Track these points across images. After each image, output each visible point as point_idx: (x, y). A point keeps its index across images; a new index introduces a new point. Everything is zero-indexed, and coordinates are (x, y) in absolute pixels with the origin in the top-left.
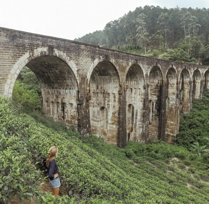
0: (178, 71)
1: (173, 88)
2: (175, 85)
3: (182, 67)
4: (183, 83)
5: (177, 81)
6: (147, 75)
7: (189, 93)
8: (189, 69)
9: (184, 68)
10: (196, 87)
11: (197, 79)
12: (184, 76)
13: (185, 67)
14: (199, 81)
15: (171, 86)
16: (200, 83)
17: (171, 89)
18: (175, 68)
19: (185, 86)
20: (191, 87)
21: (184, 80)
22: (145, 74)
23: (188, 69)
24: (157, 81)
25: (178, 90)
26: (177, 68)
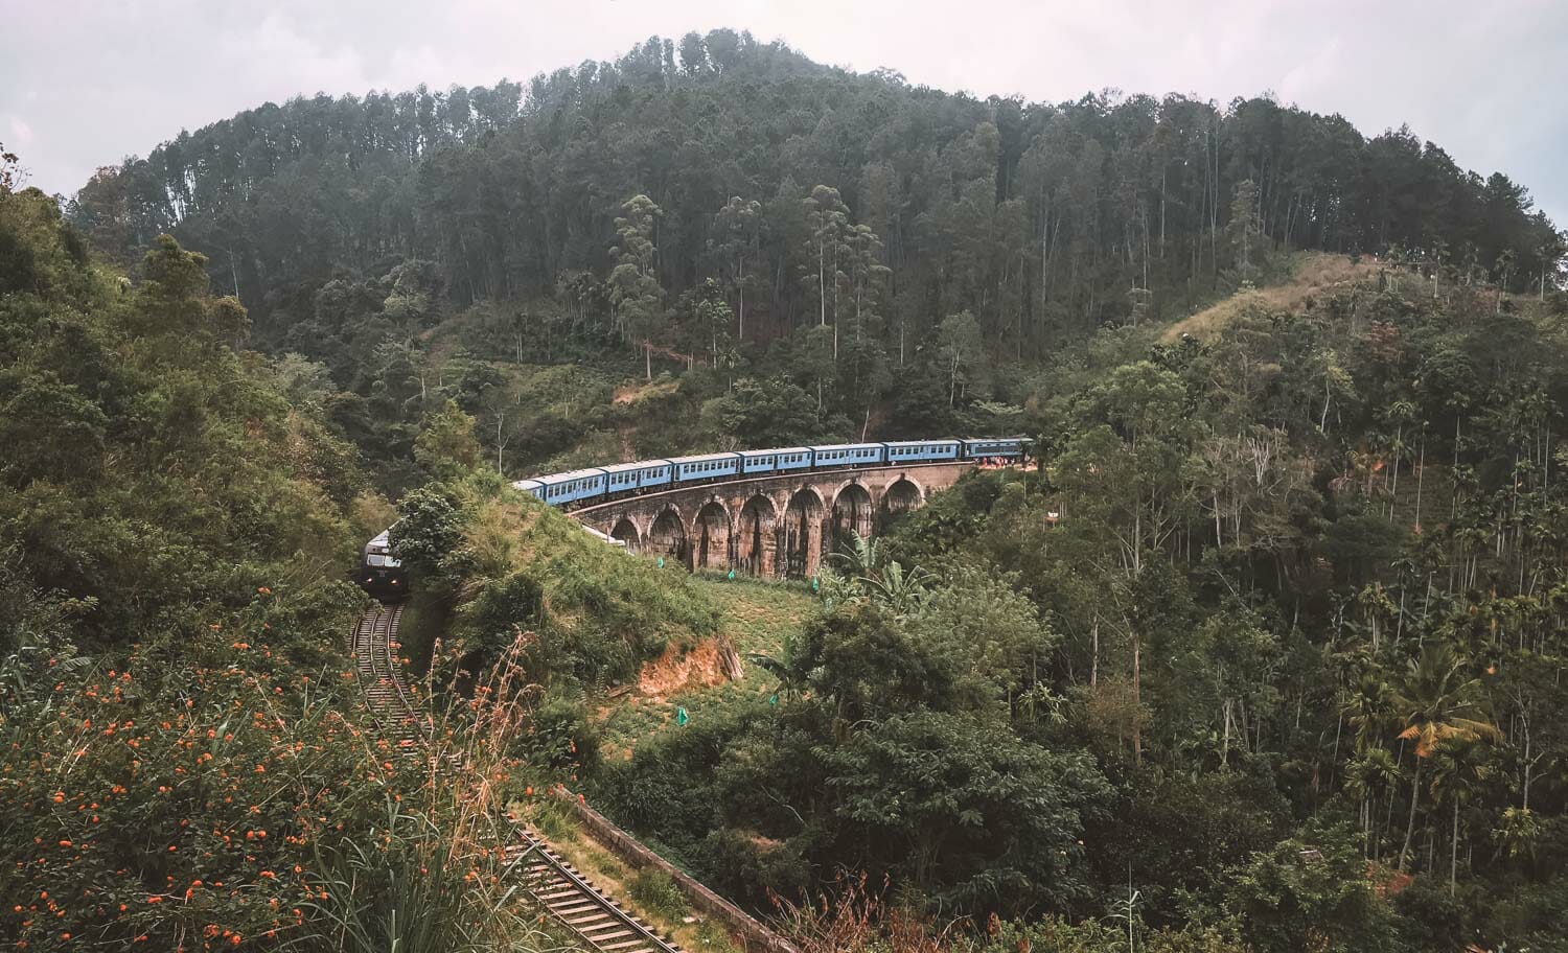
0: (731, 509)
1: (718, 553)
2: (725, 544)
3: (744, 494)
4: (757, 535)
5: (730, 535)
6: (644, 535)
7: (773, 564)
8: (773, 493)
9: (753, 493)
10: (810, 542)
11: (810, 516)
12: (761, 513)
13: (758, 490)
14: (818, 522)
15: (715, 547)
16: (819, 530)
17: (715, 555)
18: (721, 501)
19: (764, 542)
20: (781, 543)
21: (762, 523)
22: (640, 534)
23: (769, 496)
24: (671, 541)
25: (731, 558)
26: (728, 501)
